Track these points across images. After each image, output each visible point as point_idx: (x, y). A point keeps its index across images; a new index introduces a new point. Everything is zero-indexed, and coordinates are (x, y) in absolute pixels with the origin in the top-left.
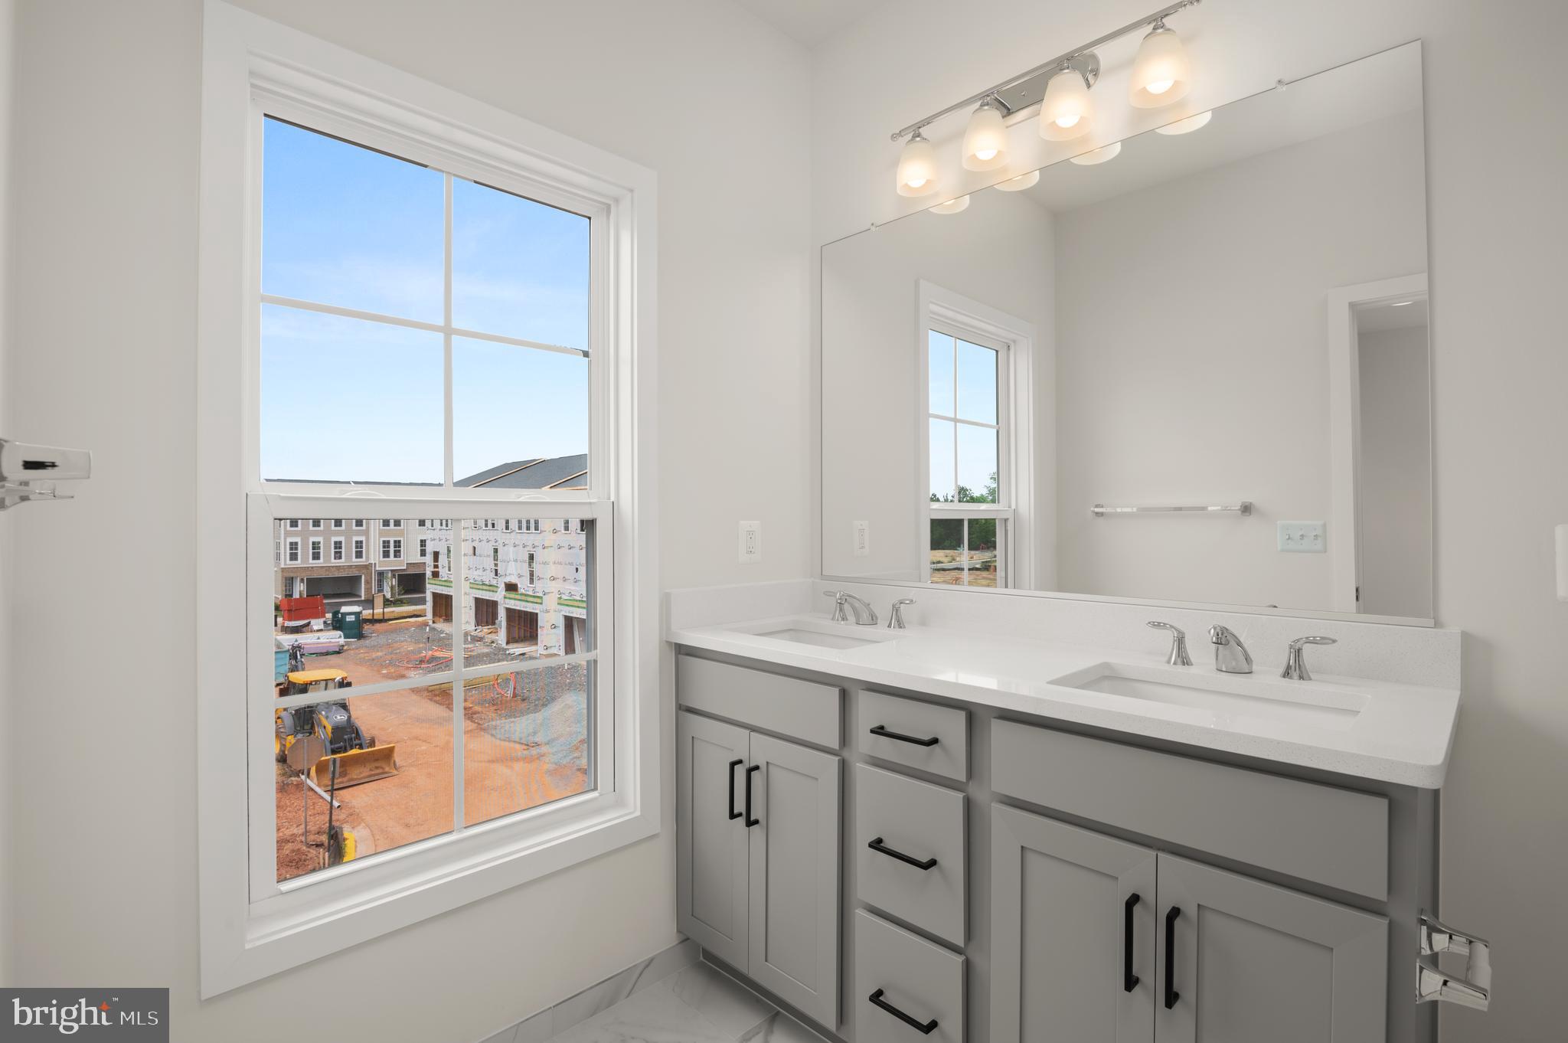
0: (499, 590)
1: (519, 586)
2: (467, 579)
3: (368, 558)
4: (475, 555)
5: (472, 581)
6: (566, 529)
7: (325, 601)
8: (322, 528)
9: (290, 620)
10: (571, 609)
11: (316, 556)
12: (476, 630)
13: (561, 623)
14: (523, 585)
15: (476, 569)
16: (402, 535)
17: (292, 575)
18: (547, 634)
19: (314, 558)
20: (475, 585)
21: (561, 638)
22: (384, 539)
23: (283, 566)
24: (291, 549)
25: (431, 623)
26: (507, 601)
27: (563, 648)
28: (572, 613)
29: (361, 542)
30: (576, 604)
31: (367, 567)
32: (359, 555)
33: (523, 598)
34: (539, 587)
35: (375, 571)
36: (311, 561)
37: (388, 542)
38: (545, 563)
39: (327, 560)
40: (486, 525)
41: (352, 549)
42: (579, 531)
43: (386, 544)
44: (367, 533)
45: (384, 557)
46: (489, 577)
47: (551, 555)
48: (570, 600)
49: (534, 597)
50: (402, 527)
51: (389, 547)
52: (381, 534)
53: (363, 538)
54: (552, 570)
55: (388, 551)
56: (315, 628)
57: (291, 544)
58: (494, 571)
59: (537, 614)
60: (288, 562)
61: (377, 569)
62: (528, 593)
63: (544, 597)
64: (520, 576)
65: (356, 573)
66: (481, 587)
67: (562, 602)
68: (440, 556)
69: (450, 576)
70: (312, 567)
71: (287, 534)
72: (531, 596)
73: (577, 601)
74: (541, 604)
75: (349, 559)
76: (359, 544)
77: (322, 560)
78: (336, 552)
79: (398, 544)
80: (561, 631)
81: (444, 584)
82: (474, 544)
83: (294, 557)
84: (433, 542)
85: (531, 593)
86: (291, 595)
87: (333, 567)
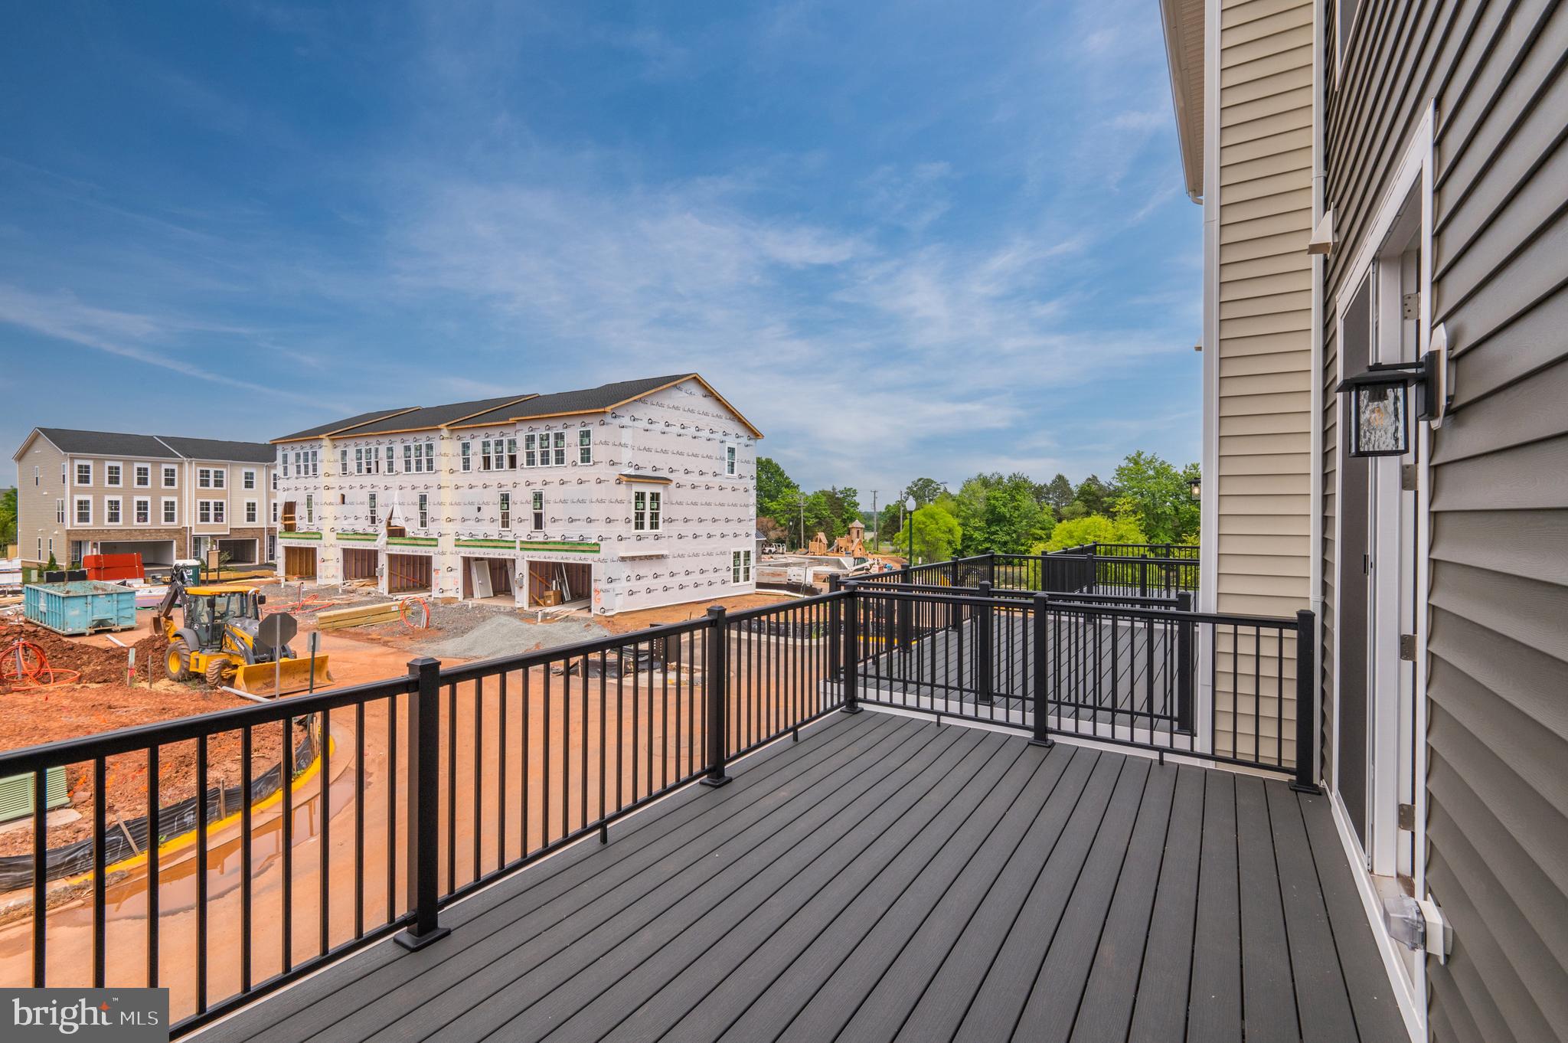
0: (380, 536)
1: (407, 530)
2: (332, 530)
3: (180, 521)
4: (344, 503)
5: (340, 532)
6: (466, 467)
8: (120, 485)
10: (472, 549)
11: (114, 517)
12: (344, 584)
13: (459, 566)
14: (412, 528)
15: (346, 518)
16: (225, 496)
17: (81, 538)
18: (443, 577)
19: (110, 520)
20: (343, 535)
21: (459, 581)
22: (203, 500)
23: (69, 528)
24: (80, 508)
25: (283, 580)
26: (390, 547)
27: (461, 590)
28: (473, 553)
29: (173, 503)
30: (478, 544)
31: (181, 532)
32: (169, 517)
33: (412, 542)
34: (433, 529)
35: (191, 536)
36: (107, 522)
37: (208, 504)
38: (440, 504)
39: (128, 522)
40: (359, 471)
41: (160, 510)
42: (482, 469)
43: (205, 506)
44: (179, 493)
45: (202, 520)
46: (363, 525)
47: (447, 496)
48: (472, 540)
49: (427, 539)
50: (225, 488)
51: (208, 509)
52: (198, 494)
53: (175, 499)
54: (447, 512)
55: (208, 515)
57: (80, 502)
58: (370, 519)
59: (431, 557)
60: (76, 523)
61: (194, 533)
62: (418, 536)
63: (439, 539)
64: (407, 520)
65: (166, 538)
66: (353, 537)
67: (460, 543)
68: (297, 507)
69: (311, 527)
70: (109, 530)
71: (74, 491)
72: (422, 539)
73: (479, 540)
74: (436, 546)
75: (156, 522)
76: (170, 506)
77: (121, 522)
78: (139, 514)
79: (219, 507)
80: (459, 574)
81: (303, 536)
82: (342, 492)
83: (83, 517)
84: (286, 492)
85: (422, 536)
87: (135, 530)
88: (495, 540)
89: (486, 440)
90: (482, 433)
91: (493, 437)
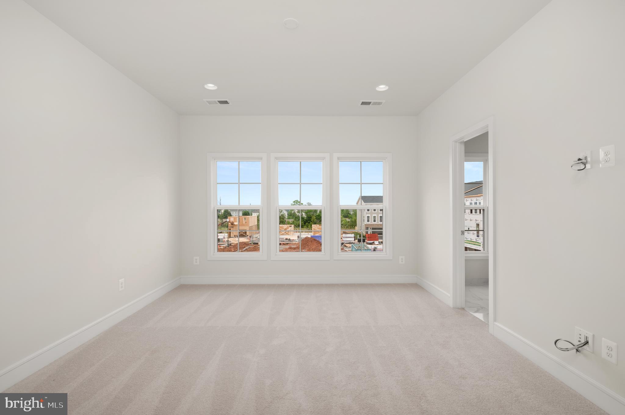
7: (378, 236)
8: (376, 212)
9: (369, 241)
10: (467, 244)
11: (375, 221)
17: (368, 226)
19: (374, 222)
23: (365, 224)
24: (368, 218)
36: (373, 222)
39: (378, 222)
42: (470, 213)
56: (376, 244)
57: (368, 216)
60: (367, 222)
70: (373, 224)
71: (367, 213)
73: (469, 241)
77: (376, 222)
78: (380, 220)
83: (368, 221)
86: (367, 233)
87: (379, 224)
88: (474, 242)
89: (471, 202)
90: (469, 199)
91: (473, 201)
